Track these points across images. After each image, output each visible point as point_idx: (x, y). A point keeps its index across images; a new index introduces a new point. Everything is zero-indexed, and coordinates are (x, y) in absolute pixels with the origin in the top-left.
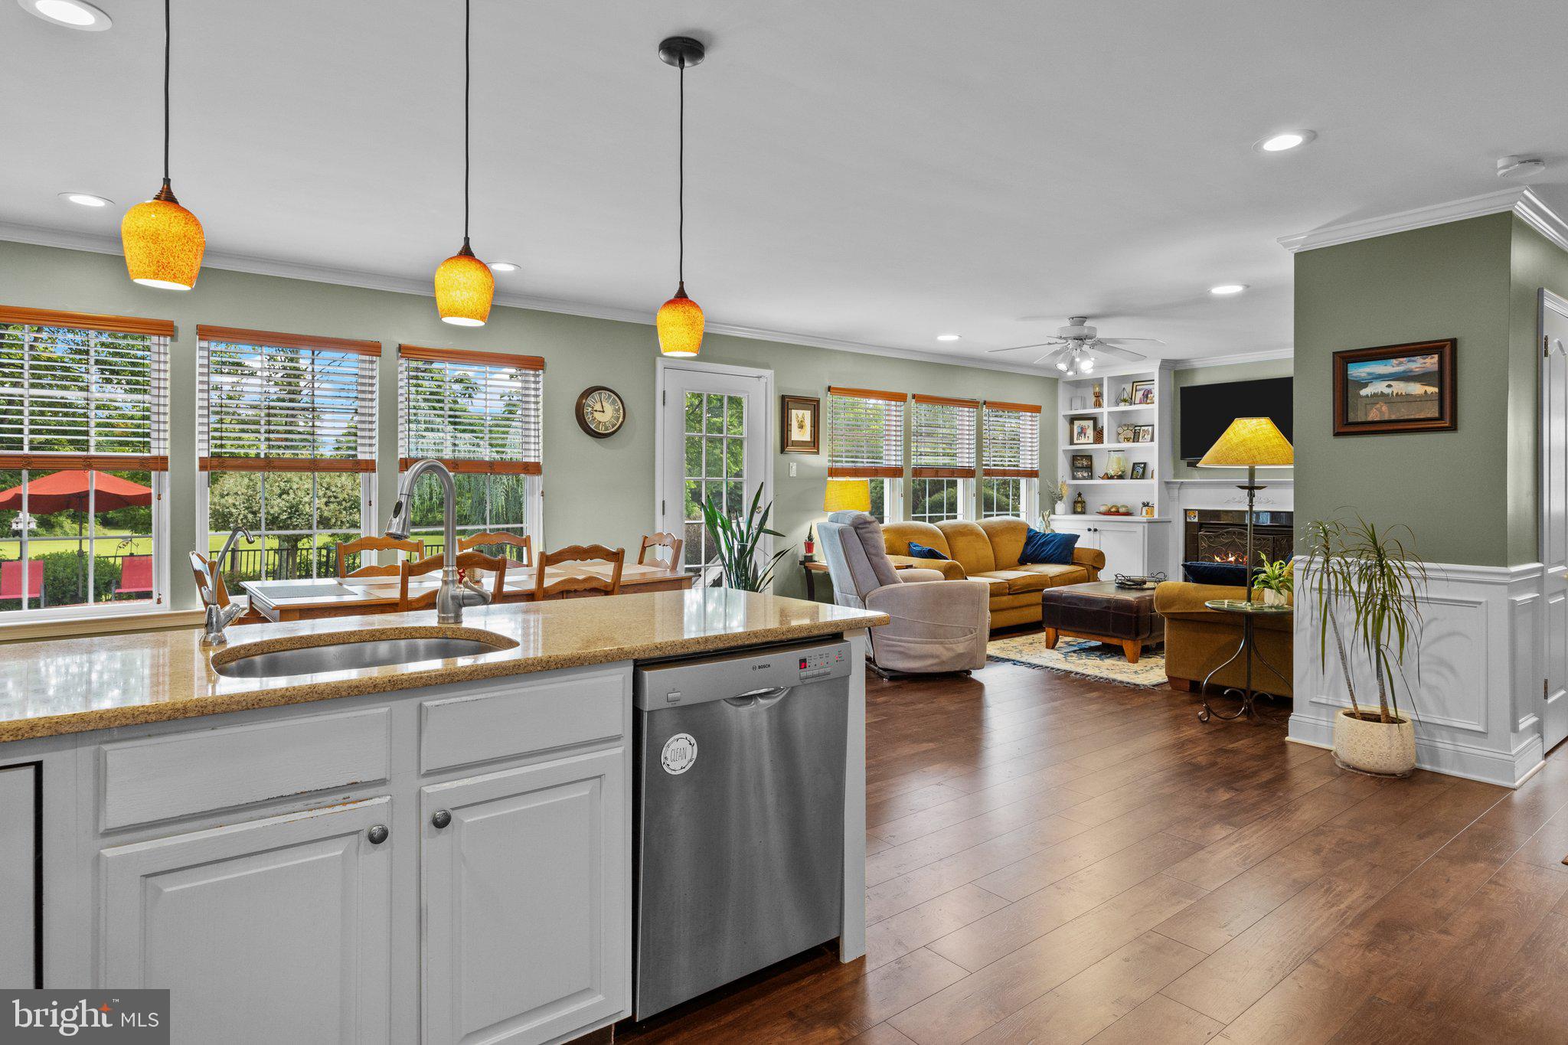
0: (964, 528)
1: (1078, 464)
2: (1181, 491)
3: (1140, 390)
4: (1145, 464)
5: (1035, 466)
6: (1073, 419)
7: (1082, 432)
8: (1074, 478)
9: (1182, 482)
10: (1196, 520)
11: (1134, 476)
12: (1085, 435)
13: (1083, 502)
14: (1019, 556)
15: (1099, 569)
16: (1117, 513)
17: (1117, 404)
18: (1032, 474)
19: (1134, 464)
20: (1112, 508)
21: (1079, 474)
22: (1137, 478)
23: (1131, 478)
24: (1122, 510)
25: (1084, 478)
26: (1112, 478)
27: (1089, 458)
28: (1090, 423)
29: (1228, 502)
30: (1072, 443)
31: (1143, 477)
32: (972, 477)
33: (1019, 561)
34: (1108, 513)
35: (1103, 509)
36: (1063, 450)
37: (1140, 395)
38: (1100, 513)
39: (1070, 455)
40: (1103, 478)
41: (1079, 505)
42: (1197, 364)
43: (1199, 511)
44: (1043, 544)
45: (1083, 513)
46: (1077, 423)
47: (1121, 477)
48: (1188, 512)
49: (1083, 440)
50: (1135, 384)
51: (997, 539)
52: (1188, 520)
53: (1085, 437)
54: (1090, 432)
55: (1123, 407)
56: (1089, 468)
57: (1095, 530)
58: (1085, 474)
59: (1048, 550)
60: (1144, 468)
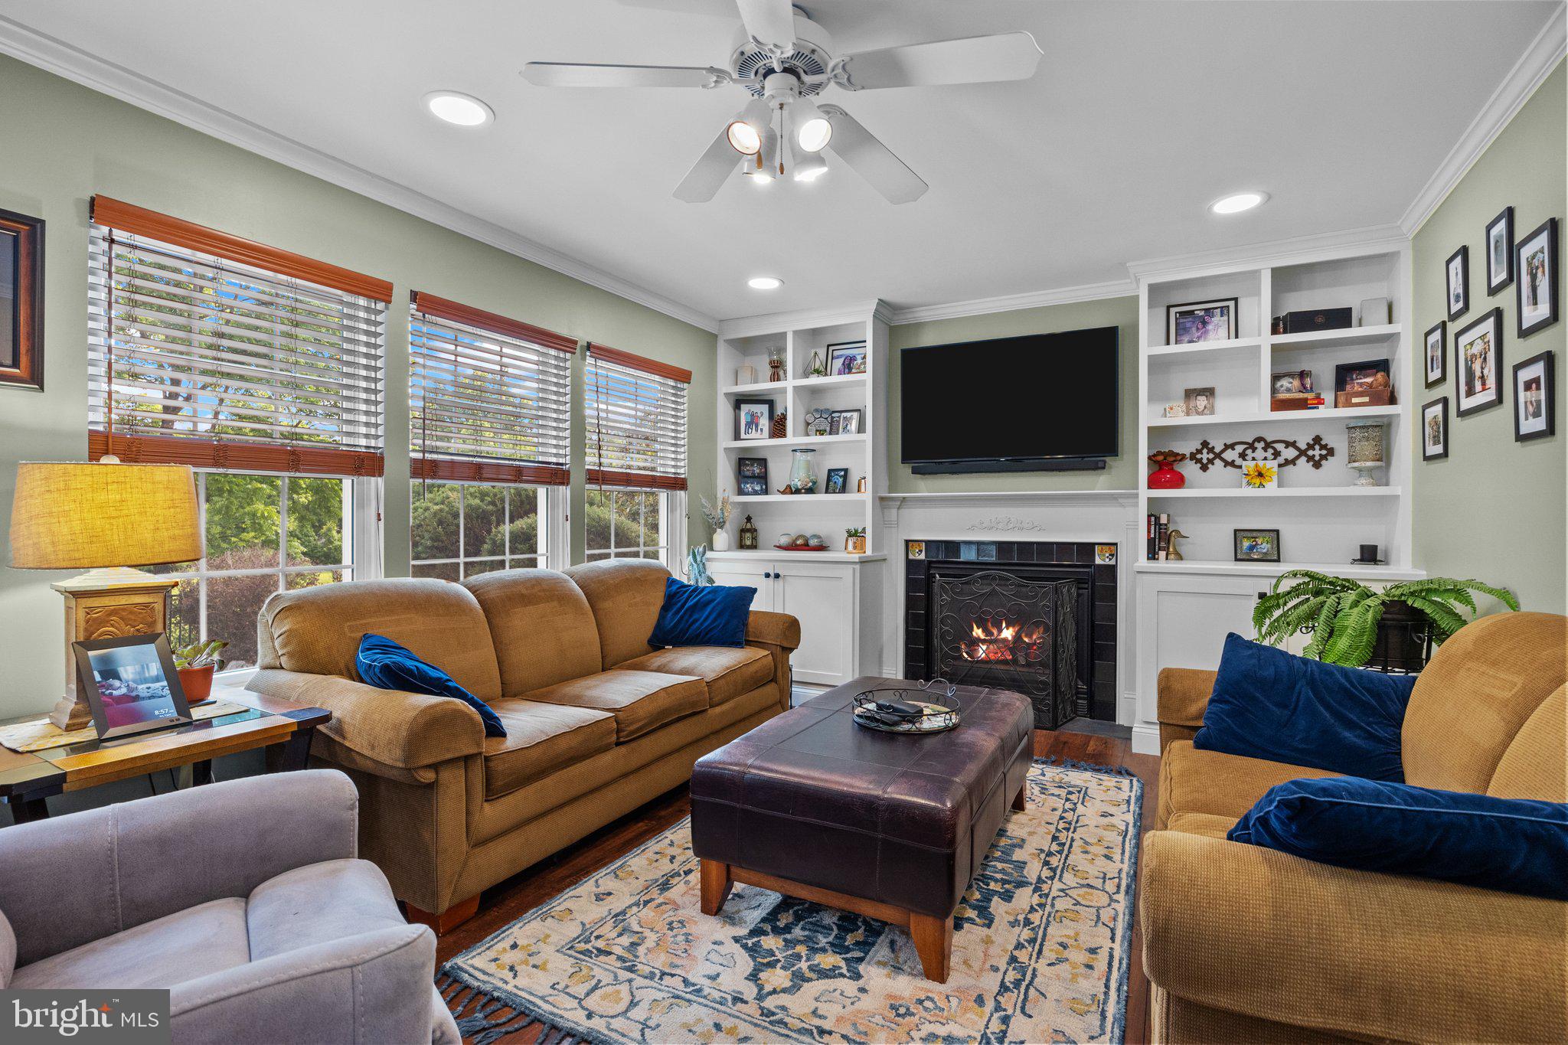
0: (533, 586)
1: (748, 470)
2: (901, 511)
3: (838, 357)
4: (846, 471)
5: (682, 471)
6: (739, 401)
7: (753, 422)
8: (741, 492)
9: (904, 498)
10: (922, 556)
11: (831, 489)
12: (757, 426)
13: (753, 531)
14: (649, 634)
15: (791, 650)
16: (806, 547)
17: (806, 375)
18: (676, 484)
19: (830, 471)
20: (797, 539)
21: (749, 487)
22: (835, 493)
23: (827, 492)
24: (813, 542)
25: (755, 493)
26: (798, 491)
27: (763, 462)
28: (765, 408)
29: (972, 528)
30: (737, 437)
31: (844, 489)
32: (562, 484)
33: (650, 641)
34: (792, 547)
35: (784, 541)
36: (725, 449)
37: (838, 364)
38: (780, 547)
39: (734, 457)
40: (783, 493)
41: (748, 535)
42: (924, 315)
43: (928, 543)
44: (695, 608)
45: (753, 547)
46: (745, 408)
47: (810, 491)
48: (910, 544)
49: (753, 434)
50: (831, 348)
51: (606, 605)
52: (911, 557)
53: (757, 430)
54: (764, 422)
55: (815, 380)
56: (763, 478)
57: (777, 576)
58: (758, 488)
59: (704, 619)
60: (845, 477)
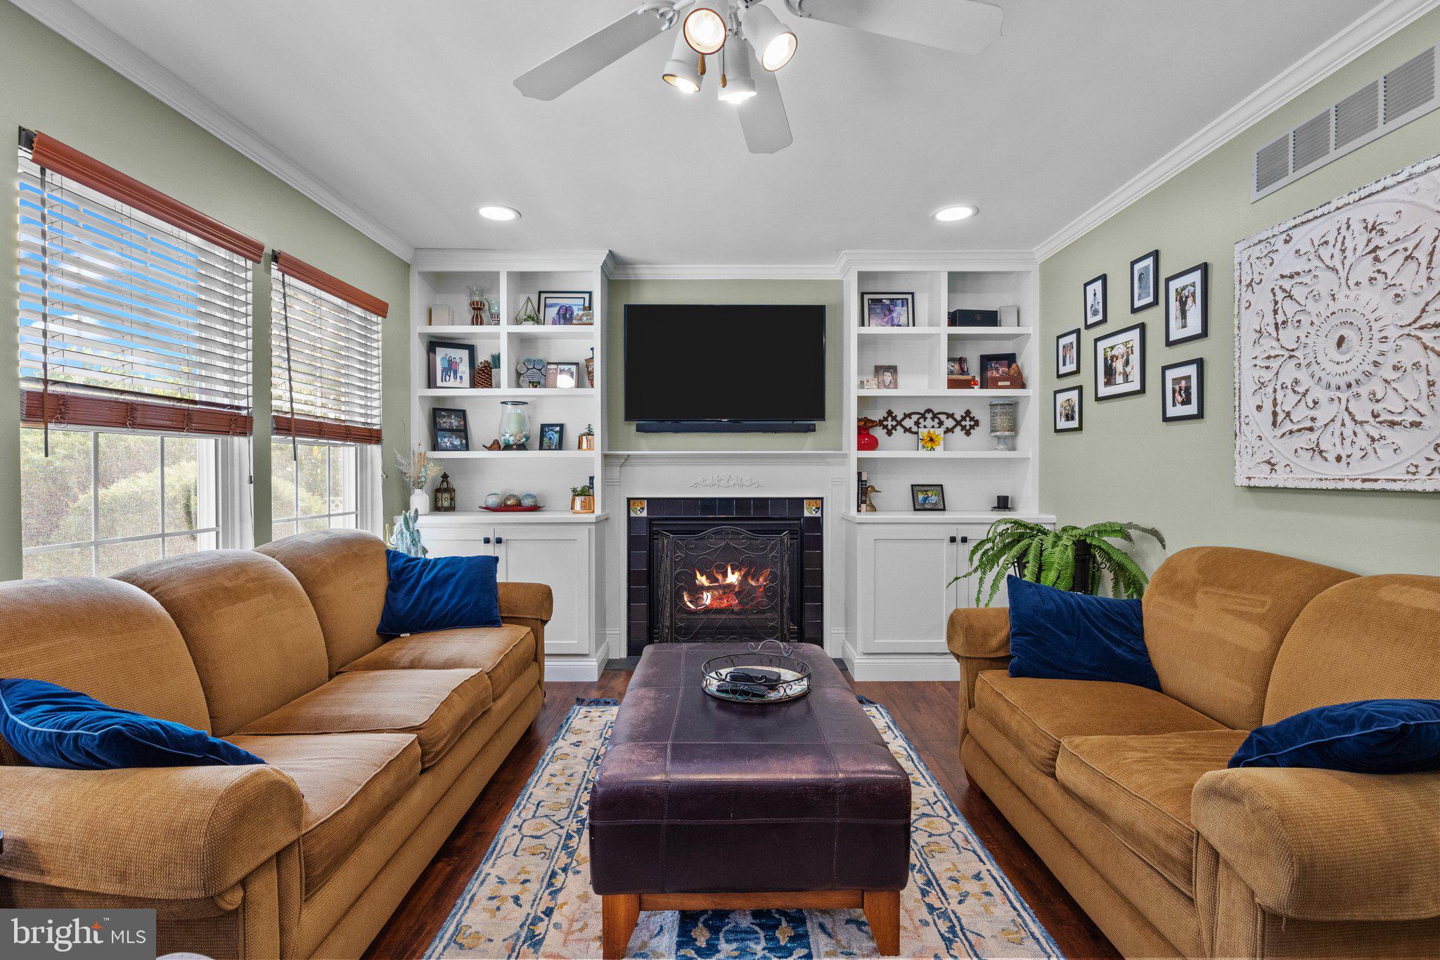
0: (237, 575)
1: (445, 422)
2: (623, 468)
3: (551, 306)
4: (562, 426)
5: (376, 421)
6: (434, 344)
7: (451, 368)
8: (435, 447)
9: (628, 456)
10: (644, 514)
11: (545, 445)
12: (455, 373)
13: (450, 490)
14: (378, 620)
15: (544, 622)
16: (518, 507)
17: (518, 321)
18: (370, 436)
19: (543, 426)
20: (507, 498)
21: (445, 441)
22: (550, 449)
23: (541, 448)
24: (527, 502)
25: (455, 448)
26: (508, 447)
27: (462, 414)
28: (464, 354)
29: (695, 485)
30: (431, 383)
31: (560, 446)
32: (243, 434)
33: (380, 631)
34: (502, 508)
35: (492, 501)
36: (419, 396)
37: (552, 313)
38: (487, 508)
39: (428, 406)
40: (490, 448)
41: (446, 495)
42: (645, 273)
43: (649, 500)
45: (451, 509)
46: (441, 353)
47: (521, 447)
48: (632, 502)
49: (452, 383)
50: (543, 296)
51: (327, 591)
52: (633, 515)
53: (455, 378)
54: (464, 369)
55: (528, 328)
56: (463, 432)
57: (499, 541)
58: (457, 442)
59: (447, 597)
60: (561, 433)
